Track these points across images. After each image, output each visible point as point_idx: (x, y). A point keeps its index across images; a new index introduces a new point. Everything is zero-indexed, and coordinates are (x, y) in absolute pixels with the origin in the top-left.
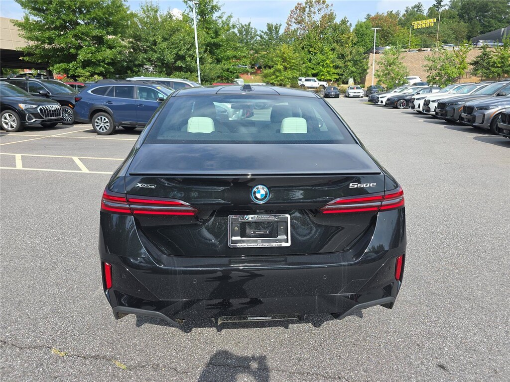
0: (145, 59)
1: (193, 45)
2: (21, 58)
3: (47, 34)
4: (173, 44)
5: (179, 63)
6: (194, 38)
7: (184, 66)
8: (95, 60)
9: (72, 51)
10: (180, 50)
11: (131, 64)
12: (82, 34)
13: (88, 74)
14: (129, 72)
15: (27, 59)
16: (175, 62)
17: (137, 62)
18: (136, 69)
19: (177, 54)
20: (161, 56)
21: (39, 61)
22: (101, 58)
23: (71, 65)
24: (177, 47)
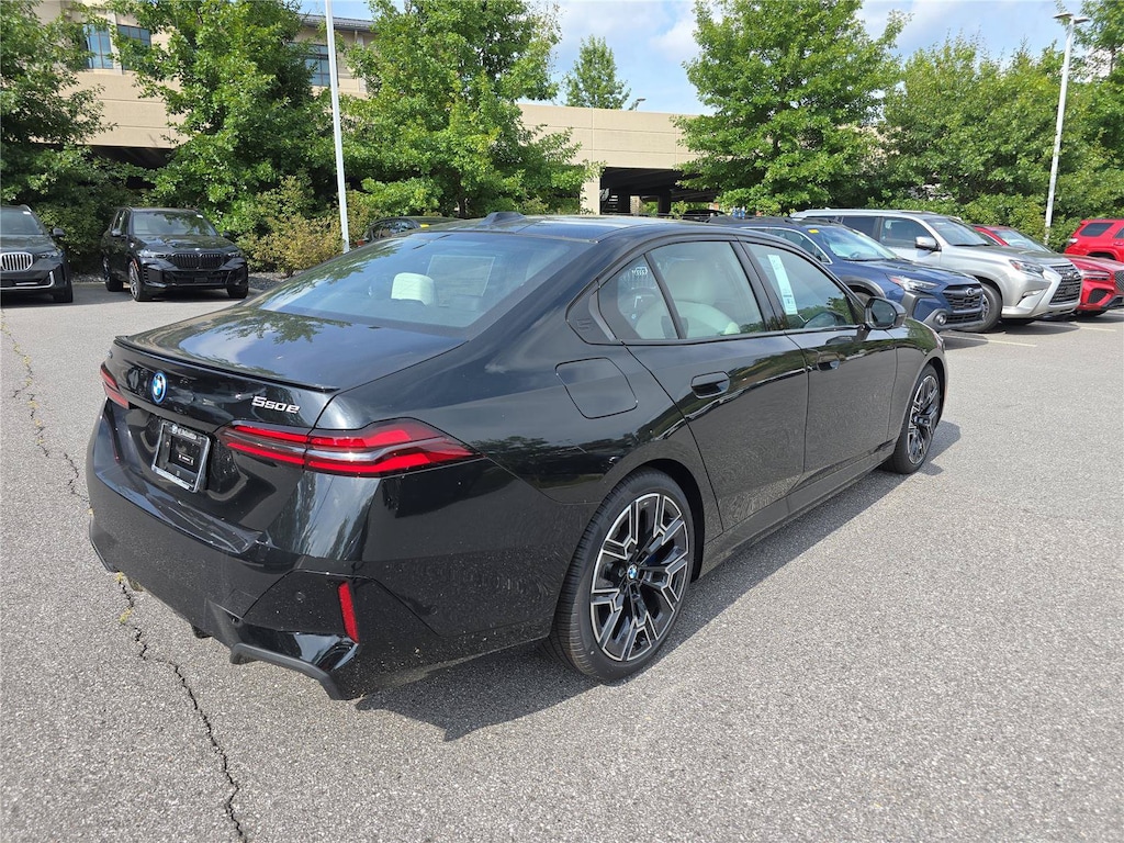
0: (913, 168)
1: (1047, 126)
2: (678, 183)
3: (720, 136)
4: (991, 129)
5: (998, 174)
6: (1056, 109)
7: (1009, 179)
8: (794, 180)
9: (758, 164)
10: (1006, 142)
11: (879, 183)
12: (782, 128)
13: (776, 207)
14: (871, 199)
15: (686, 183)
16: (987, 172)
17: (893, 178)
18: (887, 193)
19: (996, 153)
20: (952, 159)
21: (704, 187)
22: (807, 174)
23: (752, 191)
24: (1001, 135)
